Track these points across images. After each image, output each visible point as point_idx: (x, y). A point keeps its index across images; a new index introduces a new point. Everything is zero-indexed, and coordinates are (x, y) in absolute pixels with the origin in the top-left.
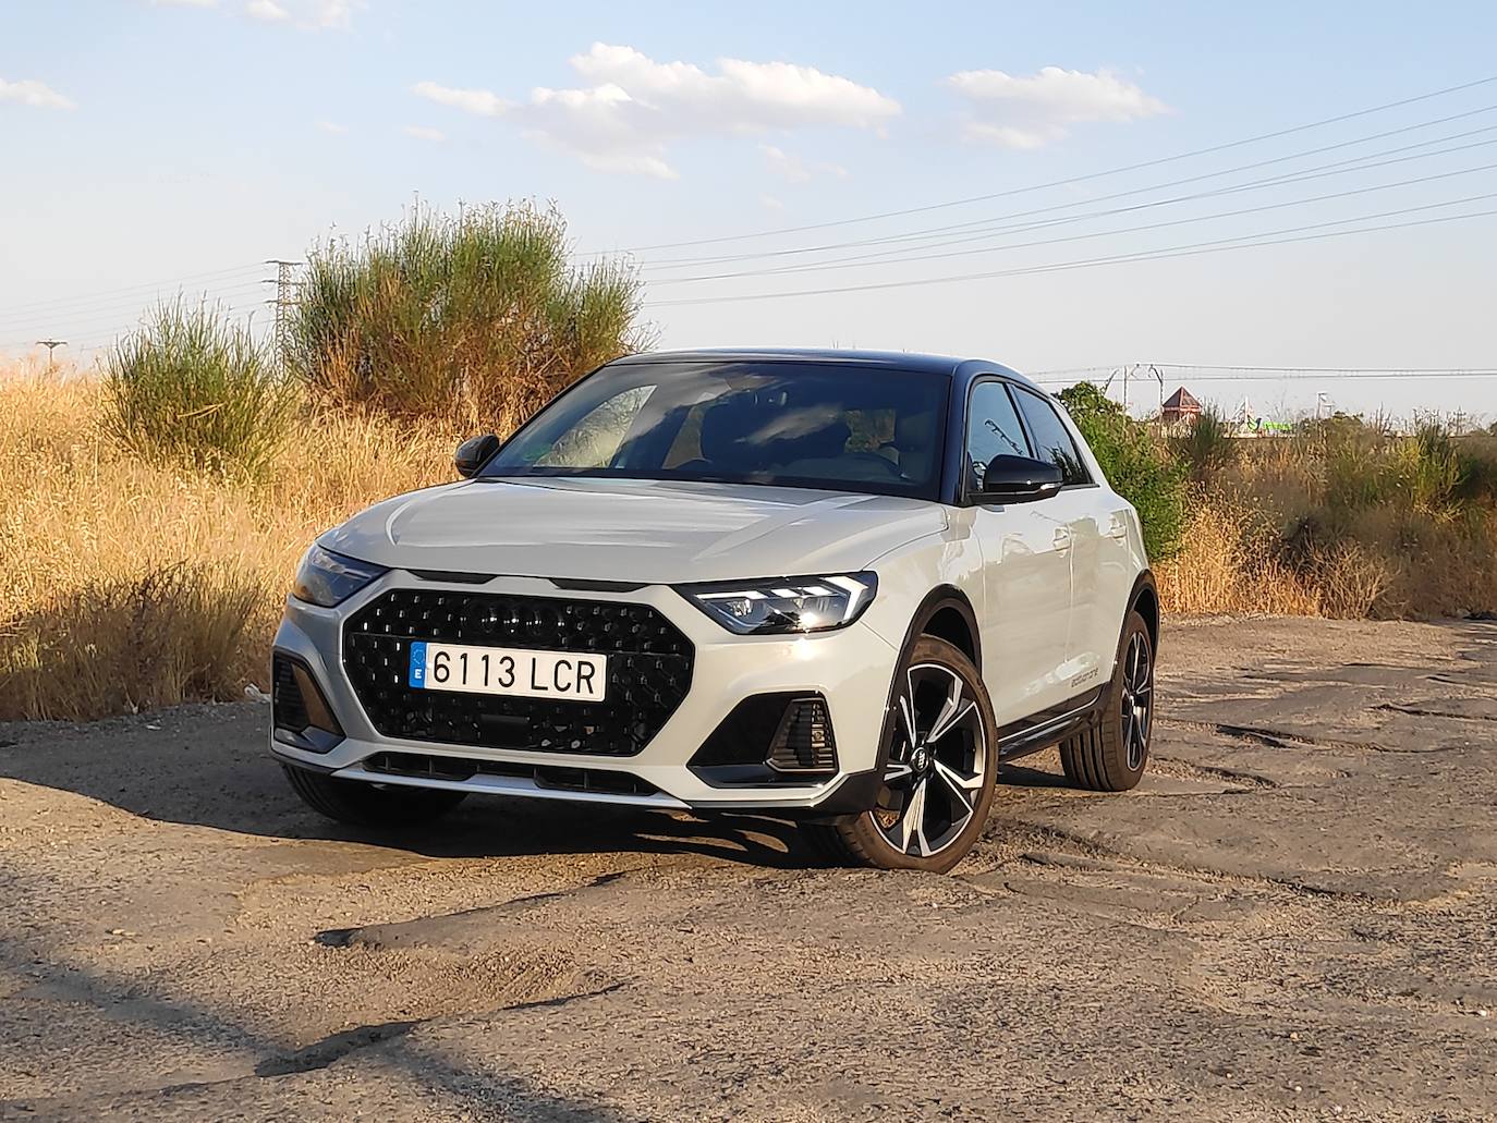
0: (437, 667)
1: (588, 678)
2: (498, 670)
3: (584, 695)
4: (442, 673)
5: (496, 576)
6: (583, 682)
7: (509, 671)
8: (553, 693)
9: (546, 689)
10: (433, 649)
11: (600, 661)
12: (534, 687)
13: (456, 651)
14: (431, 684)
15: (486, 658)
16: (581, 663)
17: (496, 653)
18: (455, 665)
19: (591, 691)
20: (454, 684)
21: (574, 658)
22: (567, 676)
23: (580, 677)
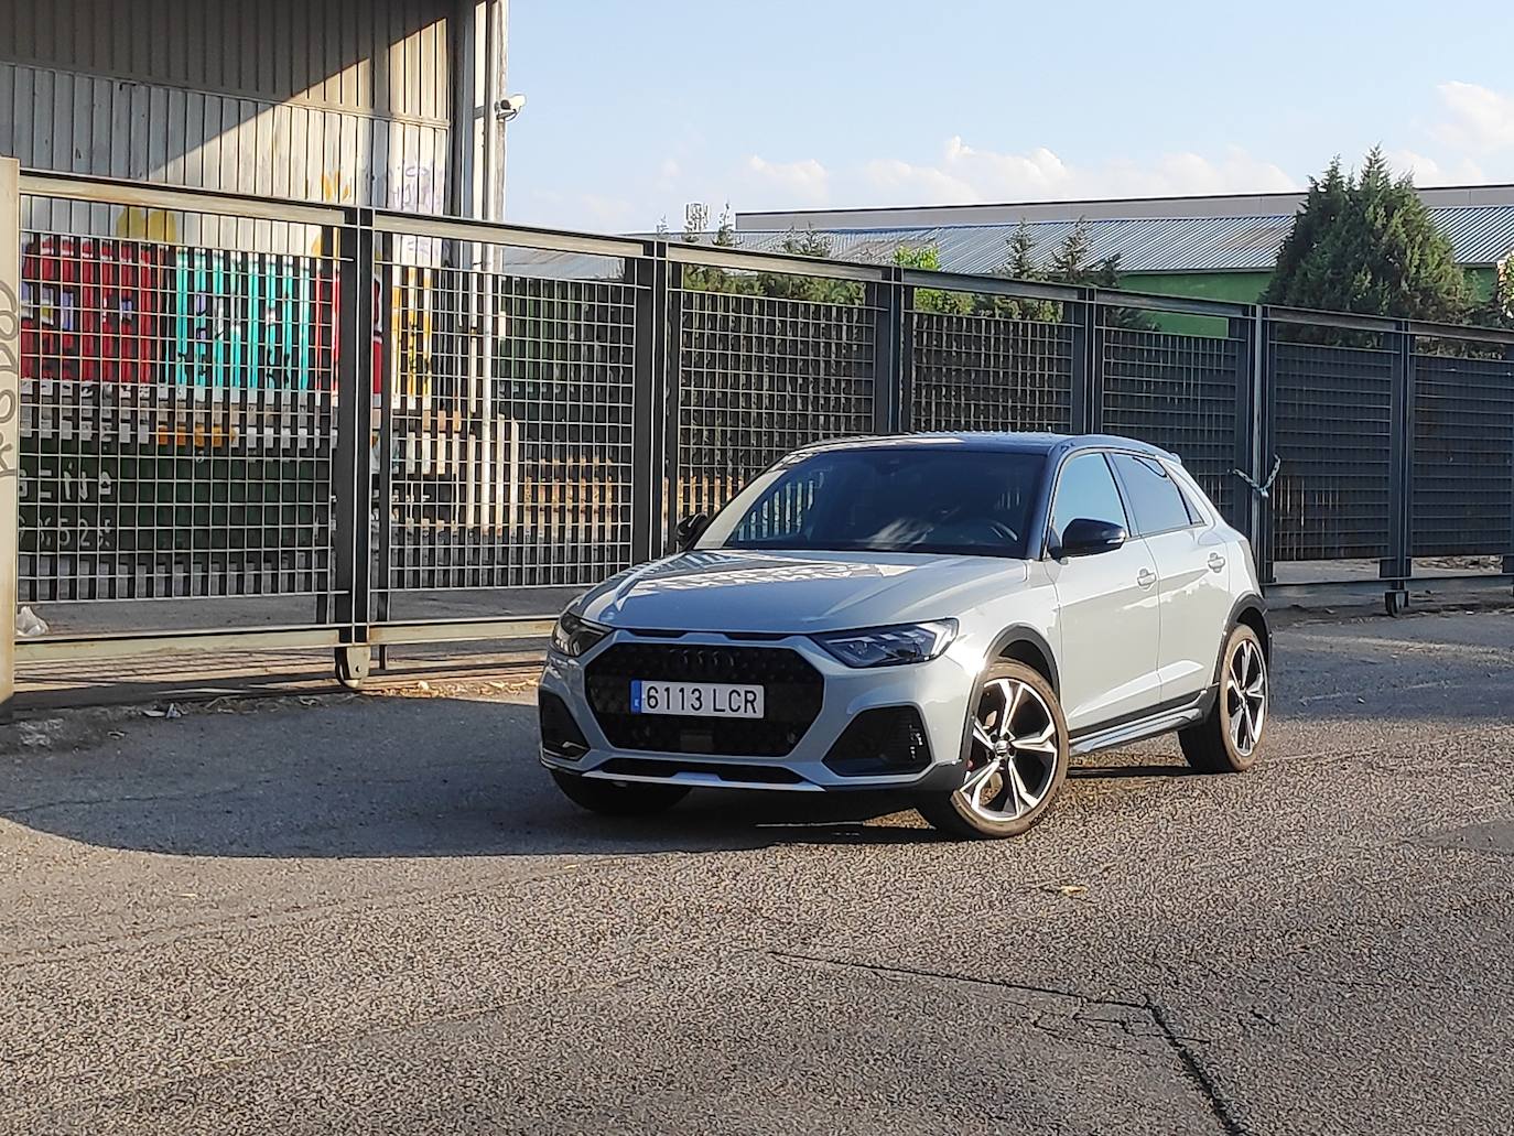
0: (649, 697)
1: (752, 702)
2: (691, 699)
3: (750, 714)
4: (653, 702)
5: (685, 632)
6: (749, 705)
7: (698, 699)
8: (728, 714)
9: (723, 711)
10: (646, 685)
11: (759, 690)
12: (715, 710)
13: (661, 686)
14: (646, 709)
15: (682, 690)
16: (747, 692)
17: (689, 687)
18: (662, 696)
19: (755, 712)
20: (661, 710)
21: (742, 689)
22: (738, 701)
23: (747, 701)
